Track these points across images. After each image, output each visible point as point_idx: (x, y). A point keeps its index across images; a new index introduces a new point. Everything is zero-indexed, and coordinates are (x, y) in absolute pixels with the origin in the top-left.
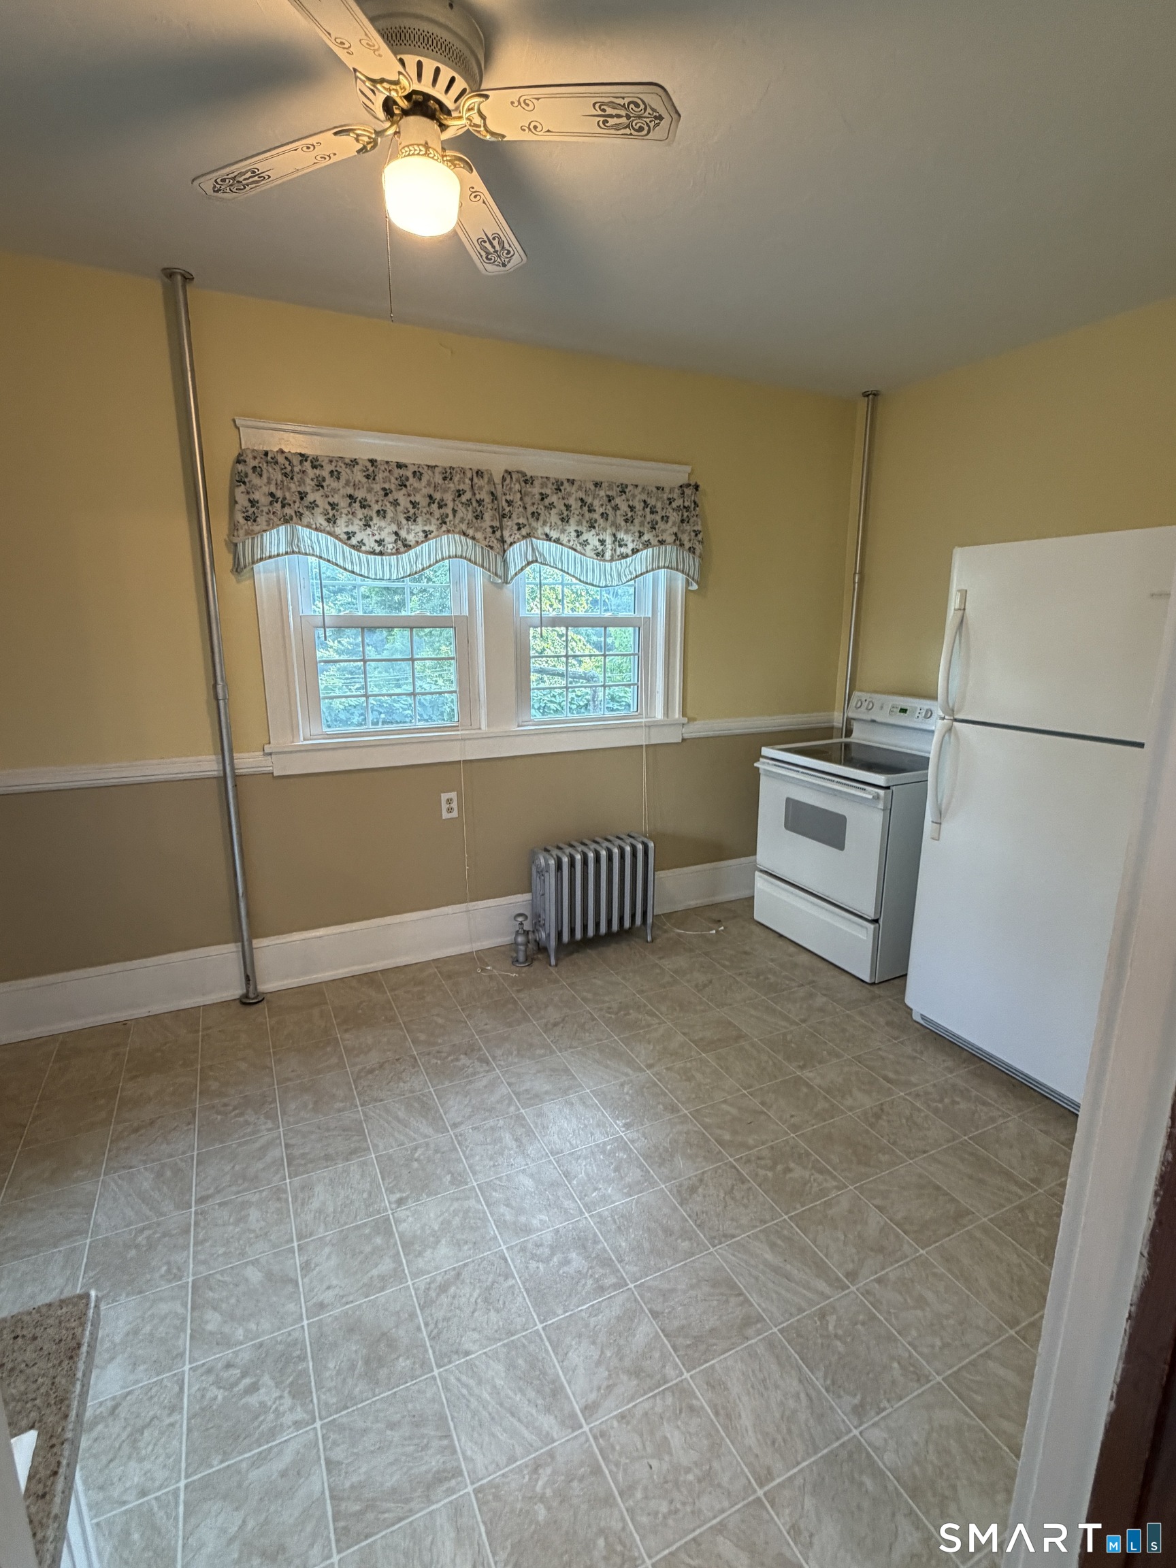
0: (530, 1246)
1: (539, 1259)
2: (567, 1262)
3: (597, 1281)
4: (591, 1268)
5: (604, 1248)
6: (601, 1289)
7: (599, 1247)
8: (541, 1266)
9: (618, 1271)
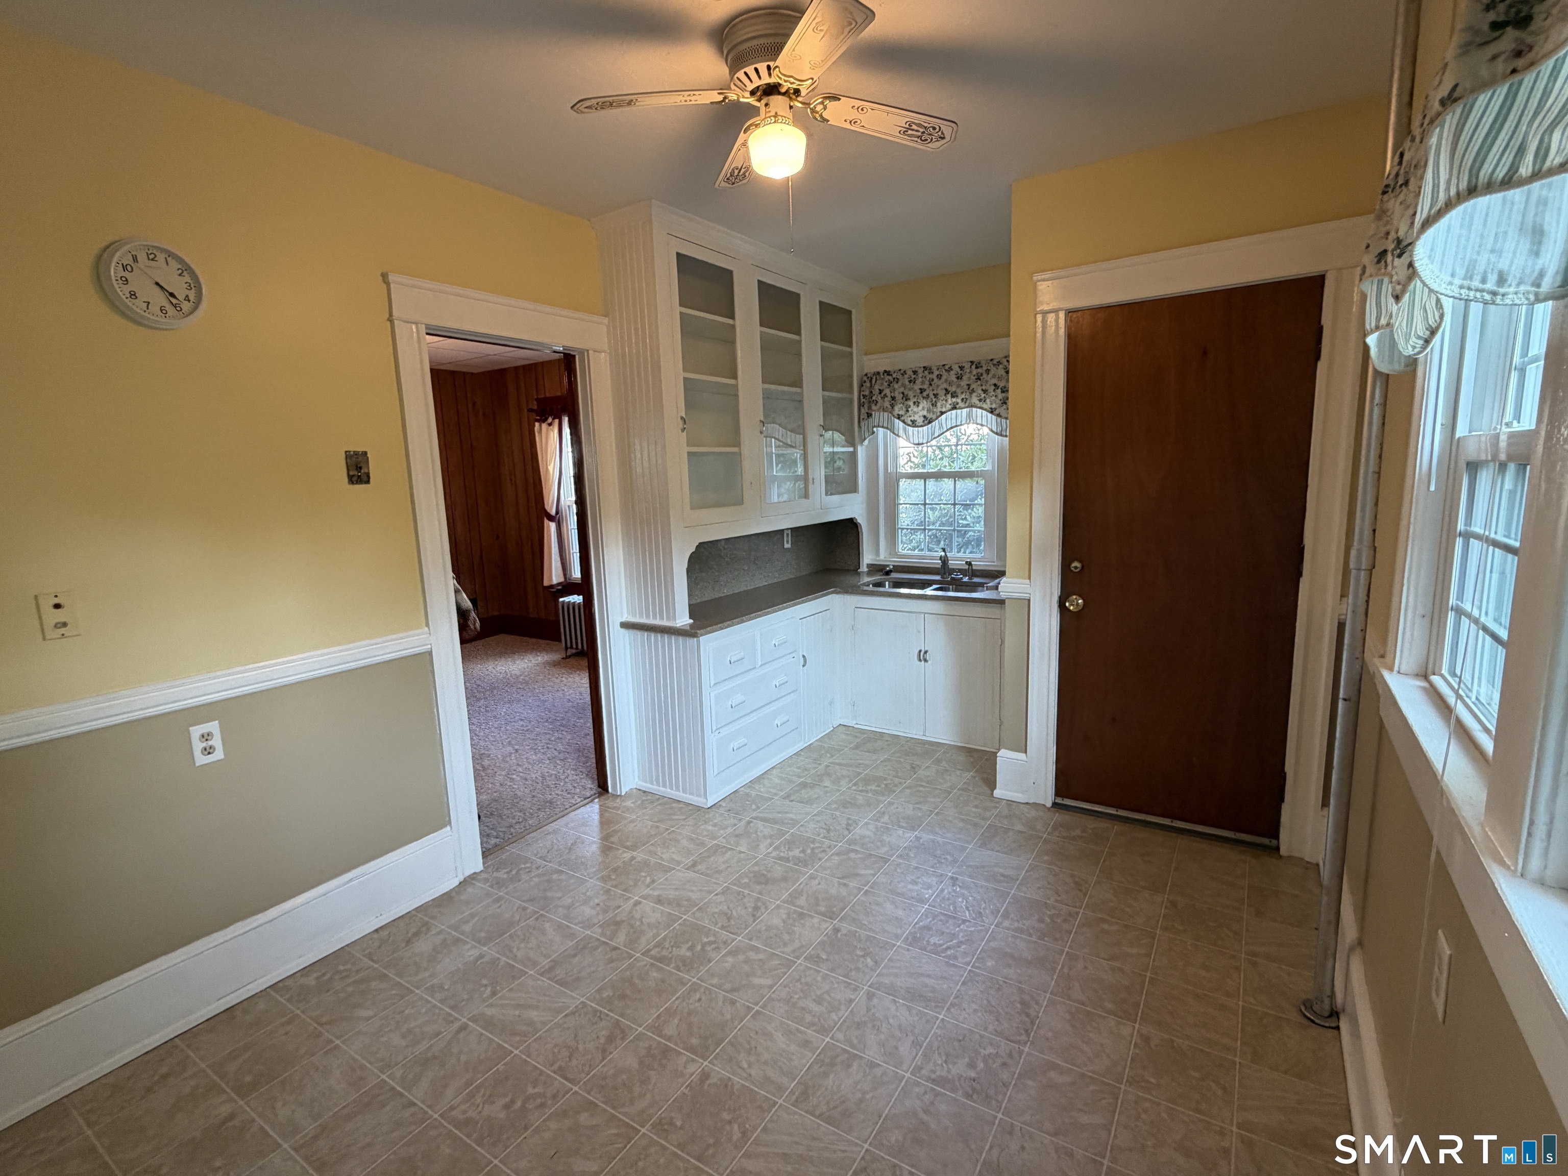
0: (722, 946)
1: (710, 943)
2: (691, 949)
3: (663, 948)
4: (671, 953)
5: (668, 966)
6: (658, 945)
7: (672, 965)
8: (705, 940)
9: (651, 959)
